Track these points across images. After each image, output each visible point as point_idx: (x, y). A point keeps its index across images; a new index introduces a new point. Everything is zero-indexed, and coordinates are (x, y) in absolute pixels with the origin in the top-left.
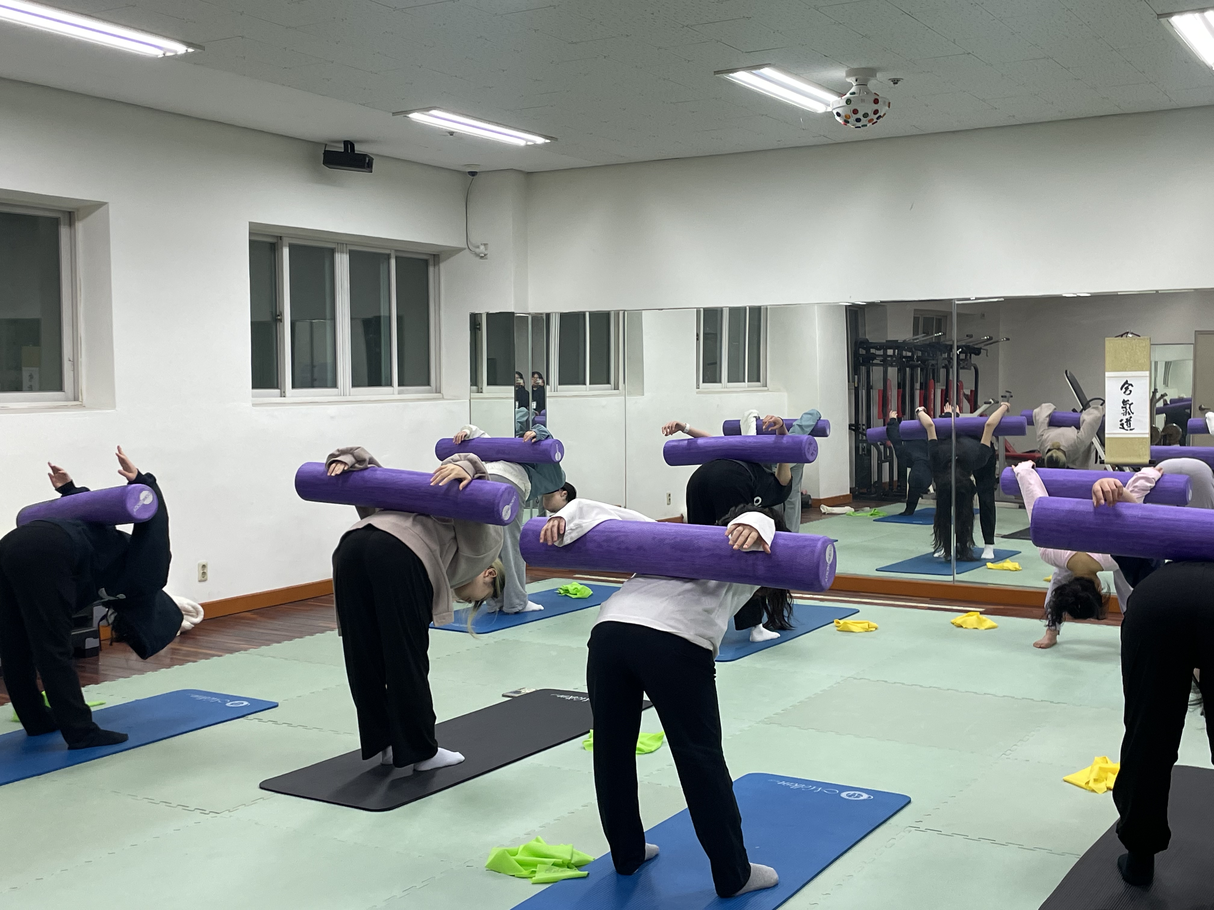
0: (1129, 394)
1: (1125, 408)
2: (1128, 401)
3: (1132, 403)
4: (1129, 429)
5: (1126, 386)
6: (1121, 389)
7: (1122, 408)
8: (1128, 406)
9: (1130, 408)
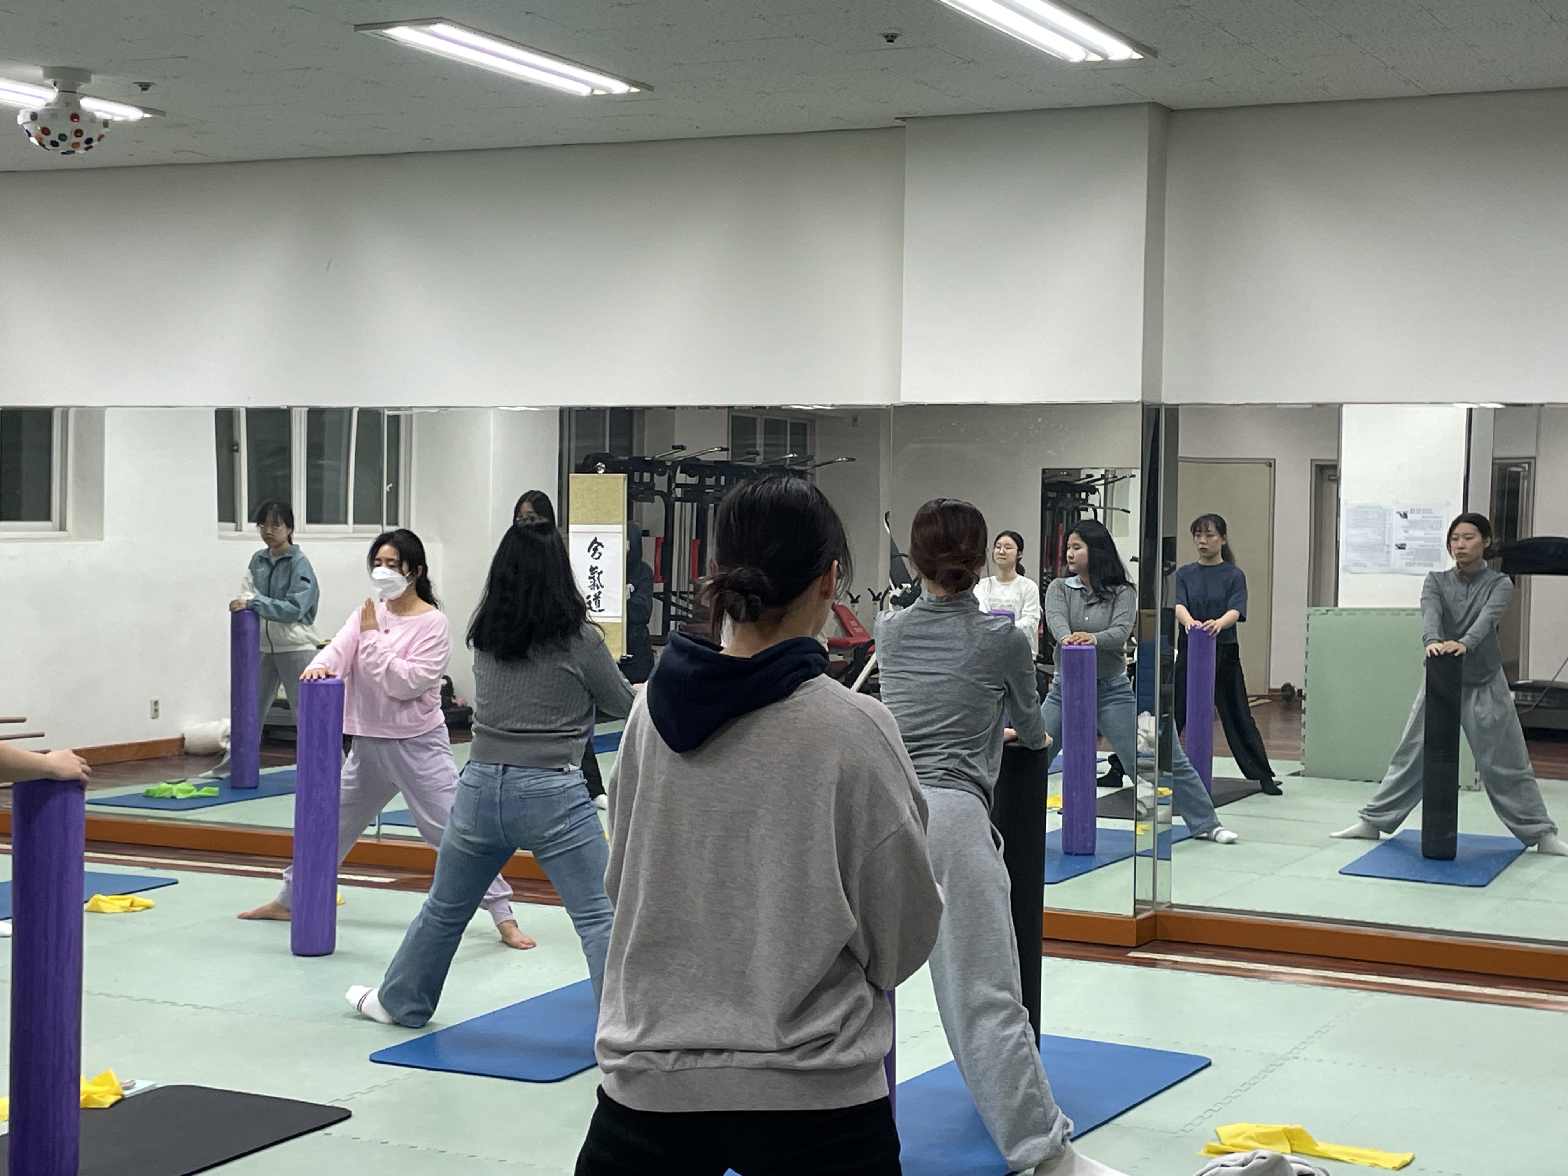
0: (598, 558)
1: (593, 578)
2: (597, 568)
3: (601, 572)
4: (597, 609)
5: (595, 546)
6: (589, 551)
7: (590, 578)
8: (596, 575)
9: (598, 578)
